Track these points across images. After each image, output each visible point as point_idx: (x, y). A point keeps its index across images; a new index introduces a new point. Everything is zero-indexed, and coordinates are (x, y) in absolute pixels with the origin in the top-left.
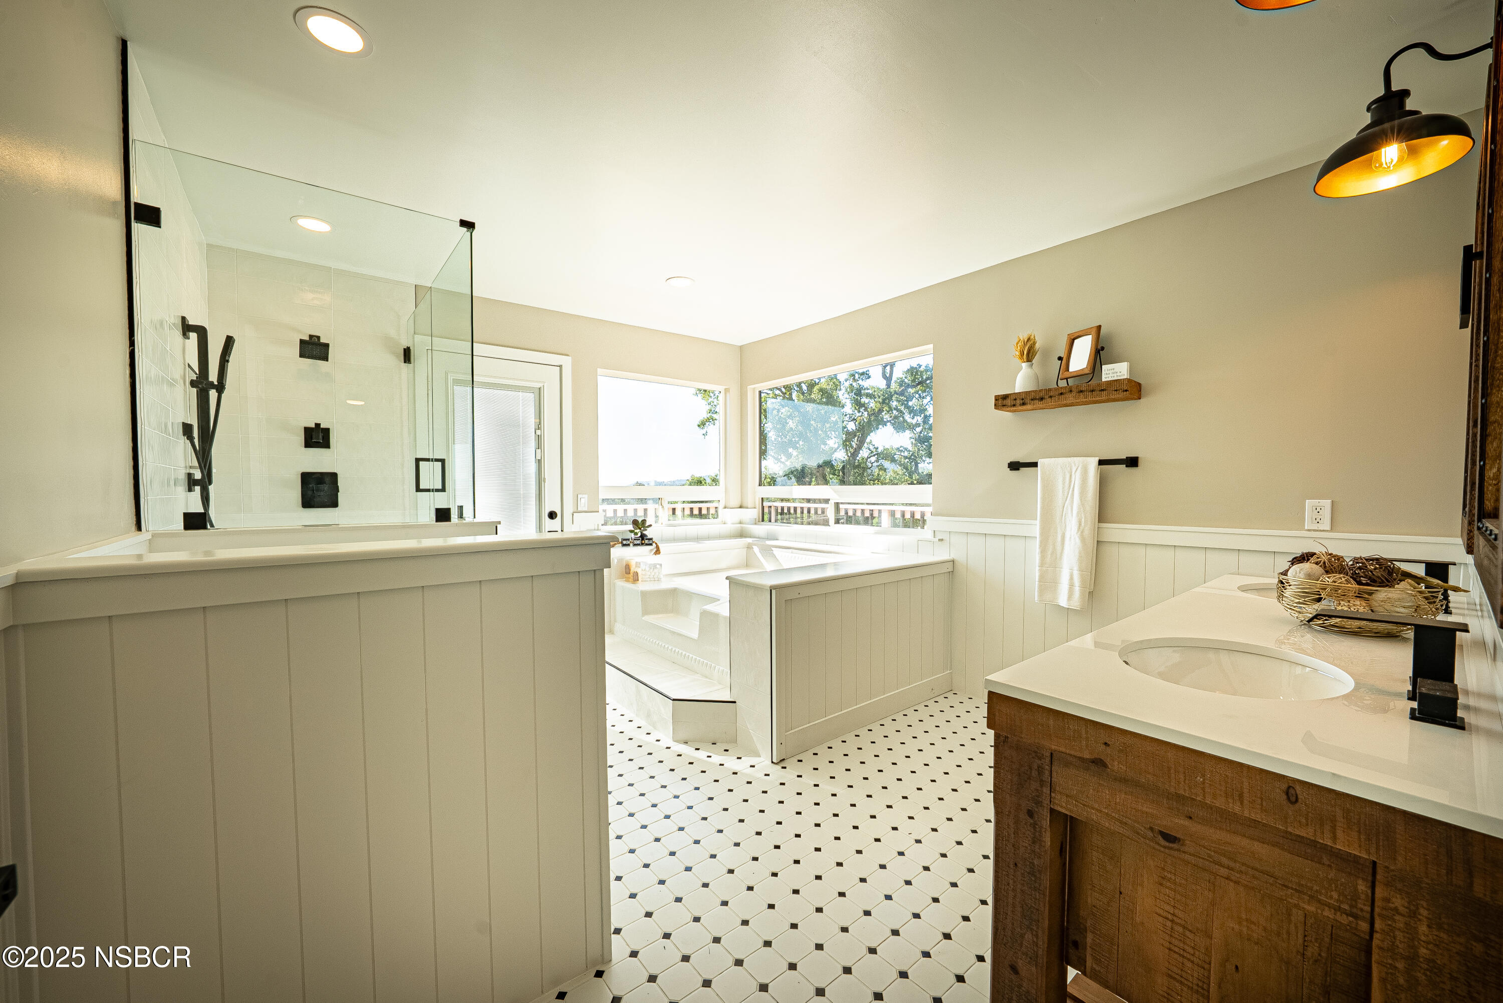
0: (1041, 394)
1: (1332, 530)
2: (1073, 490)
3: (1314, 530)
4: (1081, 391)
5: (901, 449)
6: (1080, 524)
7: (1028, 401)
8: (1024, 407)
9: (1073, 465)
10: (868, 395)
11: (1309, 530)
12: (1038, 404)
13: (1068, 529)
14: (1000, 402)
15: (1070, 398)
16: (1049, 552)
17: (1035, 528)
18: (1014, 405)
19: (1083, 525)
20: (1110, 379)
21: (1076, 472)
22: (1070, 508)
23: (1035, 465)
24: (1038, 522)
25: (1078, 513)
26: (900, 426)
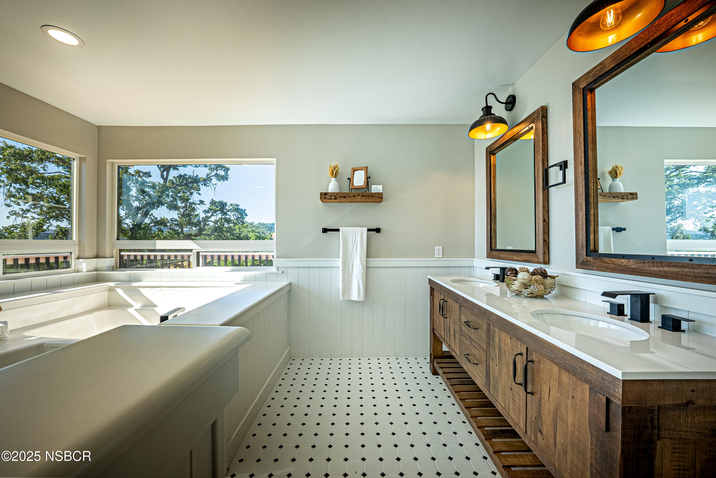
0: (345, 195)
1: (443, 257)
2: (357, 243)
3: (438, 258)
4: (363, 196)
5: (173, 219)
6: (361, 260)
7: (338, 197)
8: (336, 201)
9: (356, 230)
10: (149, 187)
11: (436, 258)
12: (343, 199)
13: (355, 262)
14: (323, 196)
15: (359, 198)
16: (346, 274)
17: (339, 262)
18: (331, 199)
19: (362, 260)
20: (375, 192)
21: (358, 234)
22: (355, 253)
23: (338, 230)
24: (341, 259)
25: (360, 254)
26: (173, 207)
